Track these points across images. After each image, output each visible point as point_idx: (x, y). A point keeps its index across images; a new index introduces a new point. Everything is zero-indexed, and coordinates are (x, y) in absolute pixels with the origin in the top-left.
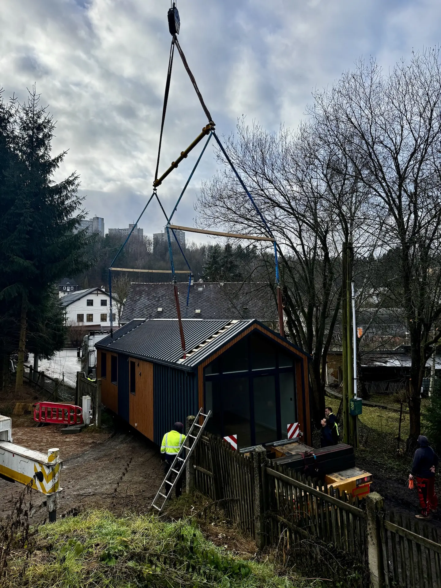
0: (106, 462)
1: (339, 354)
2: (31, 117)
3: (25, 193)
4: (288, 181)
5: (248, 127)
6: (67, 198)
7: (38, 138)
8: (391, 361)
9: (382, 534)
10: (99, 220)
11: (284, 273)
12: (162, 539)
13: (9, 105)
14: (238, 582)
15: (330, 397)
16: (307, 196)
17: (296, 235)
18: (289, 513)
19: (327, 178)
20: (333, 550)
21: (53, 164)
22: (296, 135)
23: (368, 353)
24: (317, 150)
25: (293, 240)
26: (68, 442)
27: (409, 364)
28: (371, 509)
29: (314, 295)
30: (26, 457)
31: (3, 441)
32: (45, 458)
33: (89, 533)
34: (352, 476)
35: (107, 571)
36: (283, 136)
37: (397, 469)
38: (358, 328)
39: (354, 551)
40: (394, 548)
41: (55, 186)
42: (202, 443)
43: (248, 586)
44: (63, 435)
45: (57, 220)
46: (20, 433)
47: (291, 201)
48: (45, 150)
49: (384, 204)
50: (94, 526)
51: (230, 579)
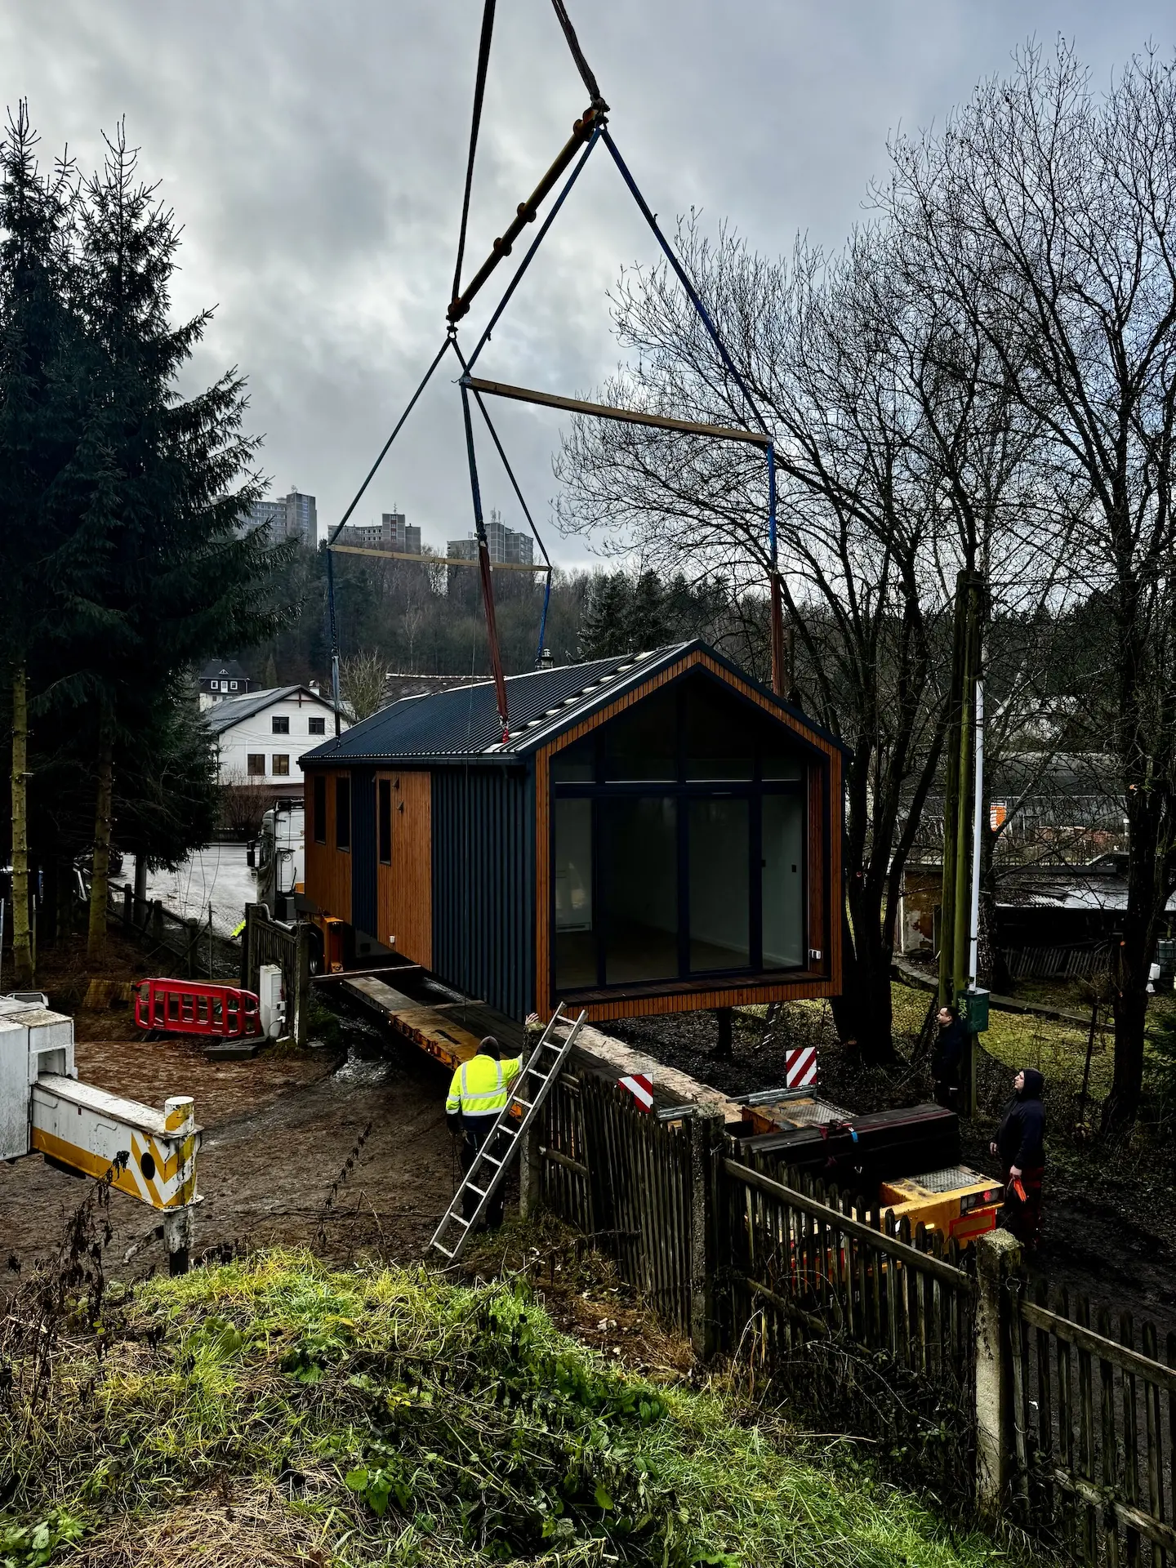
0: (319, 1134)
1: (935, 873)
2: (113, 214)
3: (100, 427)
4: (813, 395)
5: (706, 241)
6: (214, 440)
7: (133, 273)
8: (1078, 894)
9: (1013, 1336)
10: (302, 504)
11: (792, 654)
12: (443, 1325)
13: (53, 181)
14: (632, 1434)
15: (907, 984)
16: (866, 440)
17: (831, 548)
18: (779, 1275)
19: (922, 390)
20: (887, 1369)
21: (175, 348)
22: (840, 265)
23: (1017, 871)
24: (897, 311)
25: (821, 564)
26: (222, 1080)
27: (1120, 903)
28: (988, 1271)
29: (873, 716)
30: (113, 1117)
31: (56, 1074)
32: (158, 1120)
33: (257, 1304)
34: (951, 1187)
35: (297, 1396)
36: (804, 268)
37: (1073, 1174)
38: (990, 806)
39: (940, 1374)
40: (1044, 1369)
41: (181, 408)
42: (562, 1092)
43: (655, 1446)
44: (209, 1063)
45: (186, 502)
46: (100, 1056)
47: (821, 453)
48: (153, 308)
49: (1076, 464)
50: (271, 1287)
51: (610, 1426)
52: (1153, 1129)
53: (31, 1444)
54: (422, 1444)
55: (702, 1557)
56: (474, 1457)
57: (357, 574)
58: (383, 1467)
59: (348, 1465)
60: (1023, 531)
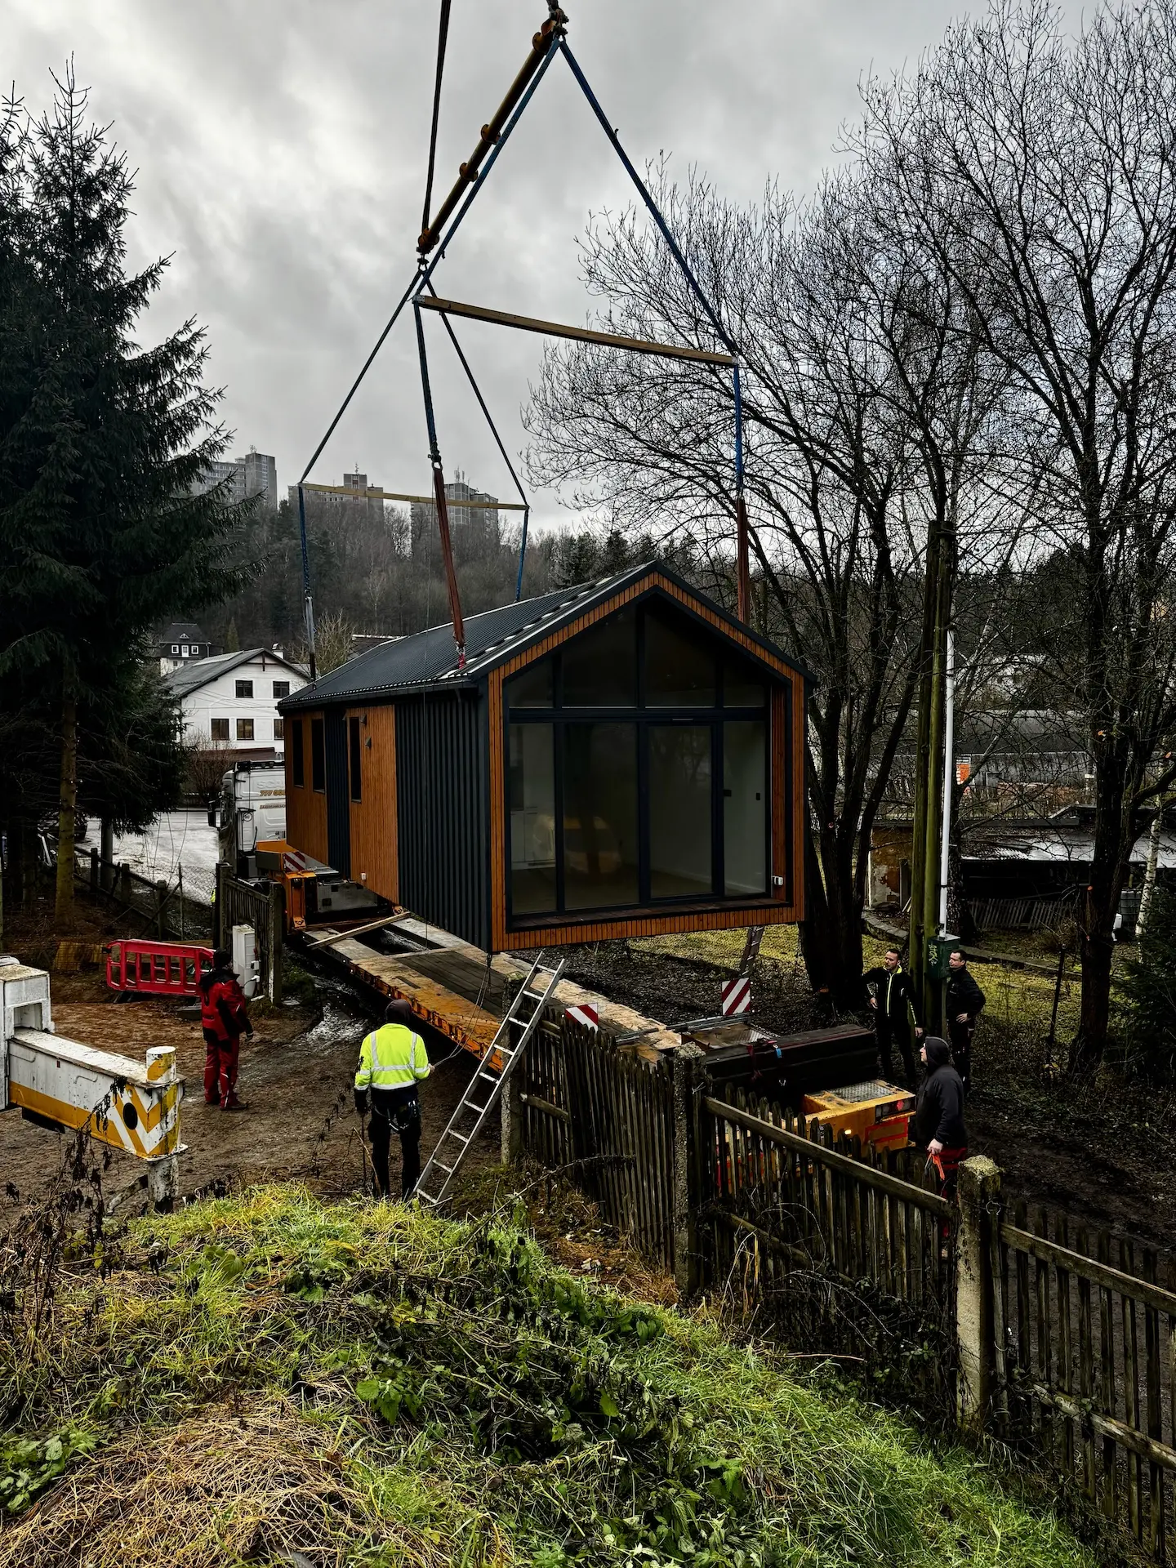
0: (298, 1089)
1: (904, 829)
2: (64, 156)
3: (56, 377)
4: (784, 345)
5: (675, 187)
6: (174, 392)
7: (86, 219)
8: (1042, 846)
9: (994, 1258)
10: (262, 463)
11: (765, 607)
12: (441, 1250)
14: (631, 1351)
15: (875, 937)
17: (802, 501)
18: (762, 1208)
19: (891, 340)
20: (869, 1295)
21: (131, 296)
22: (811, 211)
23: (983, 824)
24: (868, 259)
25: (793, 516)
27: (1087, 854)
28: (969, 1196)
29: (845, 668)
30: (93, 1069)
31: (31, 1029)
32: (139, 1071)
33: (256, 1233)
35: (303, 1314)
36: (775, 215)
37: (1042, 1113)
38: (959, 762)
39: (921, 1298)
40: (1023, 1298)
41: (139, 359)
42: (543, 1039)
43: (653, 1362)
44: (184, 1023)
45: (147, 455)
46: (72, 1018)
47: (792, 404)
48: (108, 254)
49: (1044, 413)
50: (267, 1218)
51: (609, 1344)
52: (1118, 1069)
53: (36, 1366)
54: (428, 1358)
55: (704, 1463)
56: (481, 1369)
57: (319, 535)
58: (393, 1378)
59: (357, 1377)
60: (995, 482)
